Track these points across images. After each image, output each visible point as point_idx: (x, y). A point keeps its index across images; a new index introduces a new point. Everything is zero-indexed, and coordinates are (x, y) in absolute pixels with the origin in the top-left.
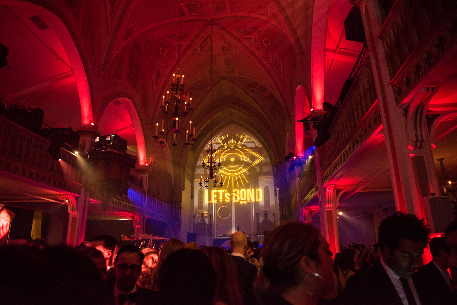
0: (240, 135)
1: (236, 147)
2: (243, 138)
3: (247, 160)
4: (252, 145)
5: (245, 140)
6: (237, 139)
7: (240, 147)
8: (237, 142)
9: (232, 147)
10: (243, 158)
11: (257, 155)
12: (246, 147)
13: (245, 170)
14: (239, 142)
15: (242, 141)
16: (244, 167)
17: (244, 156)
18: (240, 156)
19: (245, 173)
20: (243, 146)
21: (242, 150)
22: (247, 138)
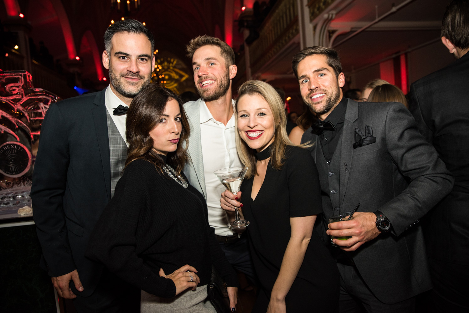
0: (171, 59)
1: (169, 68)
2: (174, 61)
3: (177, 77)
4: (180, 67)
5: (175, 63)
6: (169, 62)
8: (169, 64)
9: (166, 68)
10: (174, 76)
11: (183, 74)
12: (176, 68)
13: (176, 85)
15: (172, 63)
16: (175, 83)
18: (172, 75)
19: (176, 87)
20: (174, 67)
21: (173, 70)
22: (177, 62)
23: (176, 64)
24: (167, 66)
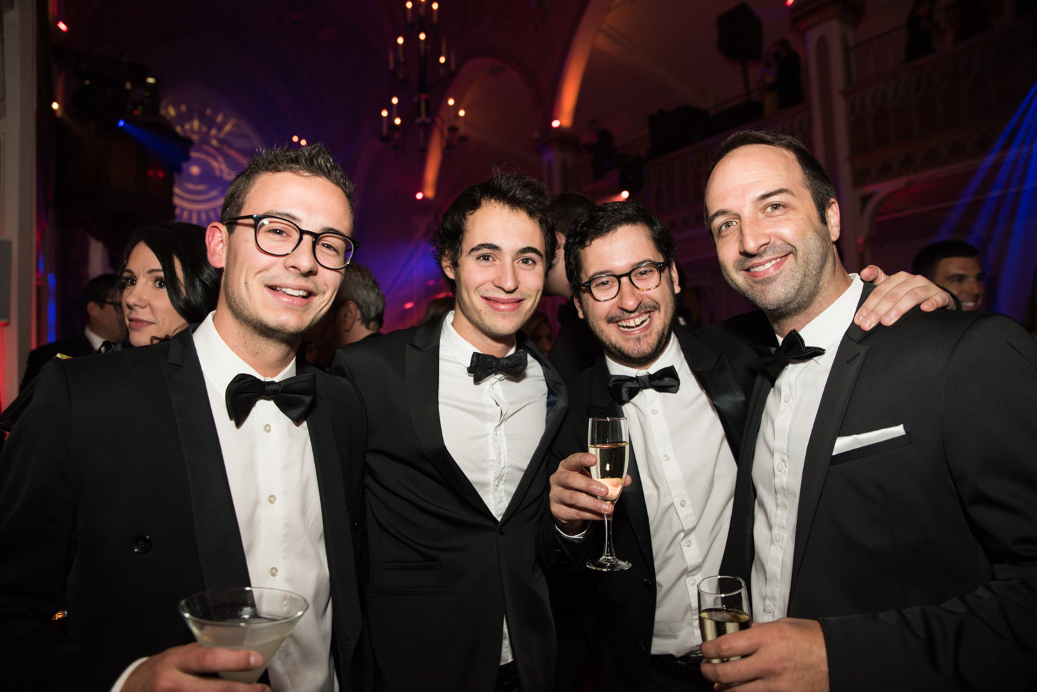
0: (215, 113)
1: (205, 141)
2: (224, 123)
5: (228, 128)
6: (209, 122)
7: (214, 143)
8: (209, 129)
9: (195, 137)
10: (221, 171)
12: (231, 146)
14: (214, 132)
15: (220, 128)
17: (224, 167)
18: (215, 164)
20: (222, 141)
21: (220, 151)
22: (234, 126)
23: (230, 134)
24: (199, 132)
